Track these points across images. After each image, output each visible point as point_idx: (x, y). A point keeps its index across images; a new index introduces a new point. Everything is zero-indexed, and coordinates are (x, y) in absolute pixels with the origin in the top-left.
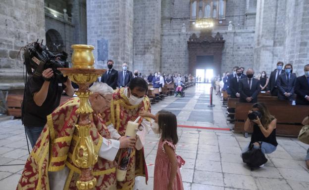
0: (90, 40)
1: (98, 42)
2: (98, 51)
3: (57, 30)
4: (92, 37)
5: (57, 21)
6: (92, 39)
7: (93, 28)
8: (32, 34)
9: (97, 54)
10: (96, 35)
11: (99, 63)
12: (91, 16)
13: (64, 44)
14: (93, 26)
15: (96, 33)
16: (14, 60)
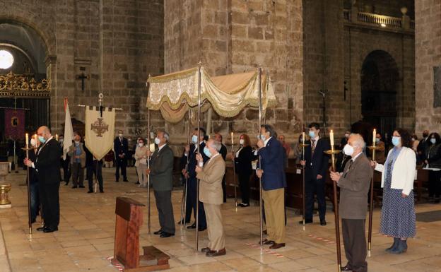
0: (420, 68)
1: (435, 69)
2: (435, 89)
3: (386, 50)
4: (424, 62)
5: (387, 33)
6: (424, 65)
7: (426, 43)
8: (279, 82)
9: (432, 95)
10: (430, 56)
11: (435, 113)
12: (422, 21)
13: (401, 76)
14: (426, 40)
15: (431, 52)
16: (251, 121)
